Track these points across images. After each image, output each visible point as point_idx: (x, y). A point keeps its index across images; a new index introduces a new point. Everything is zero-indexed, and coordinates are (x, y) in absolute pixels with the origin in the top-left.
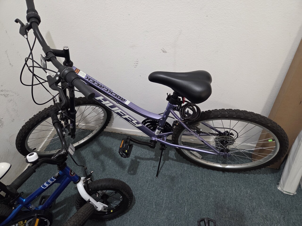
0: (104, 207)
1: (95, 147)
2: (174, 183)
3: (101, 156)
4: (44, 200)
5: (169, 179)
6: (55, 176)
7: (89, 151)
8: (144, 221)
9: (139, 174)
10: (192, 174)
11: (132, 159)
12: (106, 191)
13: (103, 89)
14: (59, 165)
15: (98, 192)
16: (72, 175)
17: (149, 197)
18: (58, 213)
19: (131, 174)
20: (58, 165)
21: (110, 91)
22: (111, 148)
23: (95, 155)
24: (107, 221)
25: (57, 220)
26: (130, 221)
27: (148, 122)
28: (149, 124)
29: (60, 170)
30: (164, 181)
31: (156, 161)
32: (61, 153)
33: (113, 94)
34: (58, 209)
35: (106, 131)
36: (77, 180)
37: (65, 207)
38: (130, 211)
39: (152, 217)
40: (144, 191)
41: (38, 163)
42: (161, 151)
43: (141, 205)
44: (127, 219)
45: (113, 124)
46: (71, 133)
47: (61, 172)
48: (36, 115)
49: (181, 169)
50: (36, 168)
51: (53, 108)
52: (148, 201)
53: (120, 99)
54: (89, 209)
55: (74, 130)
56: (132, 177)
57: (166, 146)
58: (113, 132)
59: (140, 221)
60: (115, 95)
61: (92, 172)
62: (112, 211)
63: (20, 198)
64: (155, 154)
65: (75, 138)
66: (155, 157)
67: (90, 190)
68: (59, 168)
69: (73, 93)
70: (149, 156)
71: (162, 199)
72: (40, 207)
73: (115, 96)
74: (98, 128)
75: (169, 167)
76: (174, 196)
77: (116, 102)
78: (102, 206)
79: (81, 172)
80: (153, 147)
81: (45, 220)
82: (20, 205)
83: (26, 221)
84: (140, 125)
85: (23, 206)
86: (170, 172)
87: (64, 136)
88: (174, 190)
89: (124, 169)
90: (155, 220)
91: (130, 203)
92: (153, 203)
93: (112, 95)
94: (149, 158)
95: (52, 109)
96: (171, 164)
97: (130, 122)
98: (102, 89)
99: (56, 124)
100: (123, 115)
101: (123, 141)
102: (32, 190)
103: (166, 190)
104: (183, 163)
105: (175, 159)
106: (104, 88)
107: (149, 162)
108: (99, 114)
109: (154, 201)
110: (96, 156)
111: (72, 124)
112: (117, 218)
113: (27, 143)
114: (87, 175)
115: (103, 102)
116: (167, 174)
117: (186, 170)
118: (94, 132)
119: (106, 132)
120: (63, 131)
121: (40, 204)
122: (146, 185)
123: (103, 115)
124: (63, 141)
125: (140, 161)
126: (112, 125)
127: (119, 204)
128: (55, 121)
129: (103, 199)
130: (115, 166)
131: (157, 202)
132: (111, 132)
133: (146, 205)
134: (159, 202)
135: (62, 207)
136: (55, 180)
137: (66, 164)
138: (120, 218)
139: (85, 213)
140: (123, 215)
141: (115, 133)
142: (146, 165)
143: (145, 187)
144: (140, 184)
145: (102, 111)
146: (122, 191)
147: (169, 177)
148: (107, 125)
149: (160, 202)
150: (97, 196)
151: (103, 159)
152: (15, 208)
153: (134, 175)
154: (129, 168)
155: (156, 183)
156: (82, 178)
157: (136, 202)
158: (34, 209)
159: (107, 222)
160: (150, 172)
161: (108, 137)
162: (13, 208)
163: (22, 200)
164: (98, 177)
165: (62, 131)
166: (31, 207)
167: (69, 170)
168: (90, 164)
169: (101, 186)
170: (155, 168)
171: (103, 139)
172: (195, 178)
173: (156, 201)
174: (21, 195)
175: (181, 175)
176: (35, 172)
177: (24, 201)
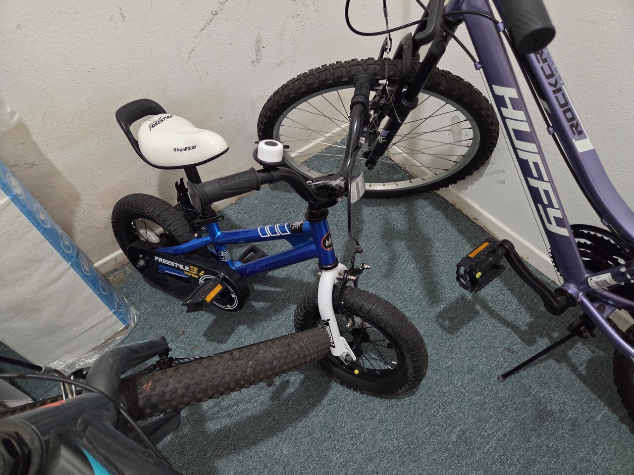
0: (348, 355)
1: (396, 214)
2: (539, 426)
3: (398, 242)
4: (252, 253)
5: (531, 407)
6: (292, 226)
7: (380, 215)
8: (412, 447)
9: (461, 341)
10: (610, 445)
11: (465, 295)
12: (370, 326)
13: (541, 64)
14: (311, 207)
15: (355, 317)
16: (325, 246)
17: (453, 407)
18: (262, 296)
19: (442, 327)
20: (310, 204)
21: (556, 82)
22: (429, 239)
23: (387, 232)
24: (336, 381)
25: (253, 307)
26: (381, 421)
27: (587, 236)
28: (589, 243)
29: (308, 220)
30: (515, 403)
31: (524, 340)
32: (330, 182)
33: (559, 95)
34: (265, 288)
35: (442, 195)
36: (328, 263)
37: (278, 292)
38: (393, 401)
39: (435, 456)
40: (451, 386)
41: (275, 174)
42: (567, 333)
43: (425, 410)
44: (378, 411)
45: (469, 187)
46: (370, 155)
47: (307, 225)
48: (328, 65)
49: (583, 409)
50: (263, 182)
51: (371, 67)
52: (447, 414)
53: (569, 120)
54: (319, 348)
55: (382, 148)
56: (440, 333)
57: (596, 331)
58: (457, 206)
59: (401, 440)
60: (562, 102)
61: (366, 267)
62: (356, 372)
63: (214, 223)
64: (532, 323)
65: (373, 169)
66: (525, 330)
67: (342, 303)
68: (309, 212)
69: (445, 44)
70: (514, 317)
71: (483, 437)
72: (238, 264)
73: (562, 106)
74: (430, 177)
75: (553, 380)
76: (520, 457)
77: (548, 126)
78: (345, 351)
79: (341, 249)
80: (555, 311)
81: (233, 296)
82: (209, 238)
83: (203, 272)
84: (564, 232)
85: (212, 243)
86: (547, 392)
87: (357, 147)
88: (529, 441)
89: (433, 303)
90: (437, 467)
91: (404, 389)
92: (455, 427)
93: (556, 97)
94: (510, 320)
95: (367, 69)
96: (561, 377)
97: (540, 206)
98: (539, 62)
99: (358, 106)
100: (535, 175)
101: (486, 244)
102: (244, 222)
103: (508, 425)
104: (599, 398)
105: (584, 372)
106: (545, 66)
107: (503, 329)
108: (458, 142)
109: (460, 426)
110: (389, 234)
111: (388, 132)
112: (359, 392)
113: (280, 125)
114: (353, 266)
115: (506, 107)
116: (534, 393)
117: (597, 423)
118: (416, 182)
119: (439, 195)
120: (364, 135)
121: (242, 259)
122: (464, 376)
123: (463, 151)
124: (350, 156)
125: (481, 312)
126: (467, 188)
127: (381, 371)
128: (360, 99)
129: (356, 338)
130: (416, 284)
131: (467, 433)
132: (451, 202)
133: (436, 417)
134: (473, 439)
135: (273, 289)
136: (289, 233)
137: (326, 213)
138: (364, 397)
139: (307, 353)
140: (374, 396)
141: (459, 210)
142: (492, 332)
143: (456, 378)
144: (450, 362)
145: (470, 139)
146: (406, 354)
147: (535, 401)
148: (456, 183)
149: (475, 439)
150: (348, 326)
151: (398, 251)
152: (199, 237)
153: (449, 332)
154: (444, 309)
155: (491, 390)
156: (341, 267)
157: (418, 394)
158: (226, 261)
159: (336, 383)
160: (492, 354)
161: (437, 210)
162: (196, 235)
163: (215, 230)
164: (368, 283)
165: (360, 133)
166: (222, 254)
167: (324, 232)
168: (368, 245)
169: (369, 312)
170: (510, 354)
171: (424, 209)
172: (611, 459)
173: (466, 430)
174: (219, 219)
175: (574, 423)
176: (258, 189)
177: (217, 235)
